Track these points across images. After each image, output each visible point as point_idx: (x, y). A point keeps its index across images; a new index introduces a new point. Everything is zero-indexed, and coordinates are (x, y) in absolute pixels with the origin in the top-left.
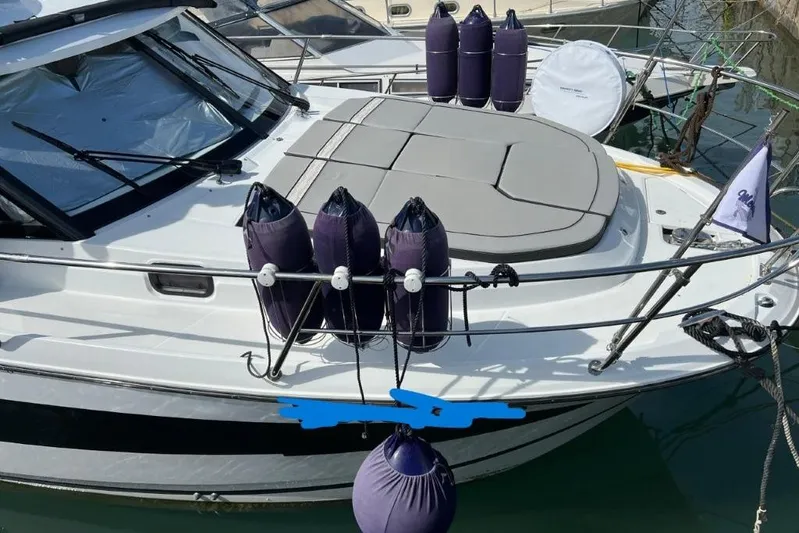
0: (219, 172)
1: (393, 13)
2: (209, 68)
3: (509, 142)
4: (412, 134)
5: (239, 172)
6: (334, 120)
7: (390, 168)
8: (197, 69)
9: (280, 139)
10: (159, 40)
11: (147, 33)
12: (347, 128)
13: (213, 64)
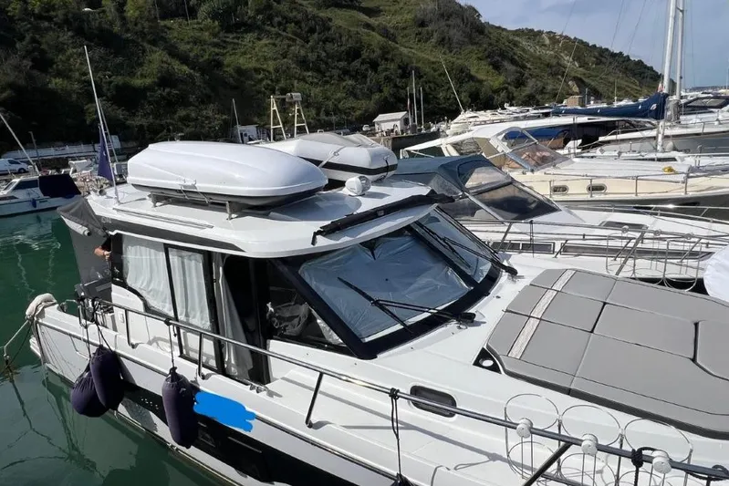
0: (458, 321)
1: (555, 191)
2: (453, 246)
3: (696, 321)
4: (605, 304)
5: (473, 322)
6: (538, 286)
7: (592, 332)
8: (444, 246)
9: (498, 297)
10: (422, 226)
11: (417, 223)
12: (551, 294)
13: (455, 244)
